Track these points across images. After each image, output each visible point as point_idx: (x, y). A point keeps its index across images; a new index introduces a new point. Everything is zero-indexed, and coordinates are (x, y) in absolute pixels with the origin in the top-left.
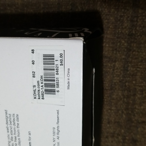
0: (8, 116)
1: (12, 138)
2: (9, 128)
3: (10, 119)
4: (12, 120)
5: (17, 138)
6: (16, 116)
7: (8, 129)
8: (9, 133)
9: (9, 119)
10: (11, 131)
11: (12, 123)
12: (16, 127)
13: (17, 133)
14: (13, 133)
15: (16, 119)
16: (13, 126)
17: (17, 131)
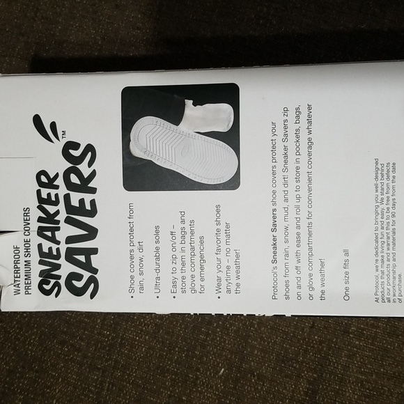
0: (380, 167)
1: (382, 199)
2: (380, 185)
3: (383, 170)
4: (385, 172)
5: (391, 199)
6: (391, 165)
7: (377, 187)
8: (379, 193)
9: (379, 172)
10: (383, 189)
11: (385, 177)
12: (390, 182)
13: (391, 191)
14: (385, 191)
15: (391, 169)
16: (385, 181)
17: (391, 188)
